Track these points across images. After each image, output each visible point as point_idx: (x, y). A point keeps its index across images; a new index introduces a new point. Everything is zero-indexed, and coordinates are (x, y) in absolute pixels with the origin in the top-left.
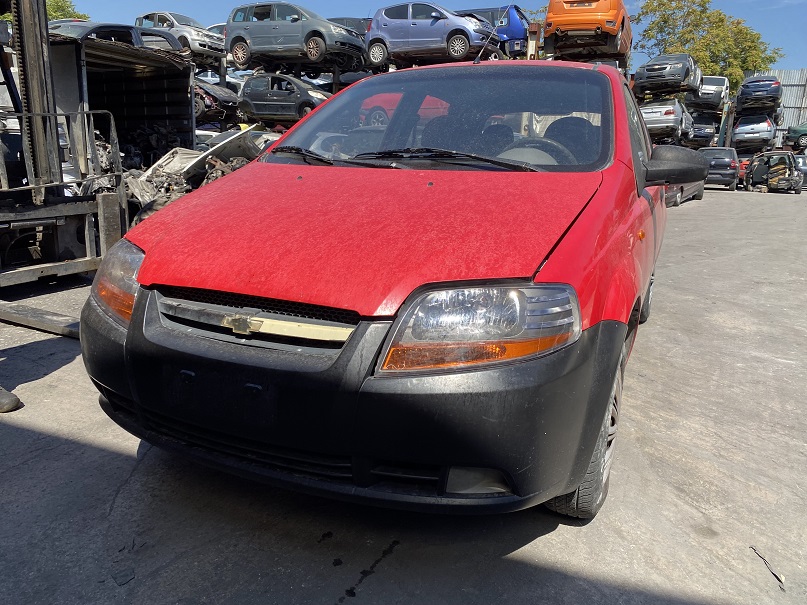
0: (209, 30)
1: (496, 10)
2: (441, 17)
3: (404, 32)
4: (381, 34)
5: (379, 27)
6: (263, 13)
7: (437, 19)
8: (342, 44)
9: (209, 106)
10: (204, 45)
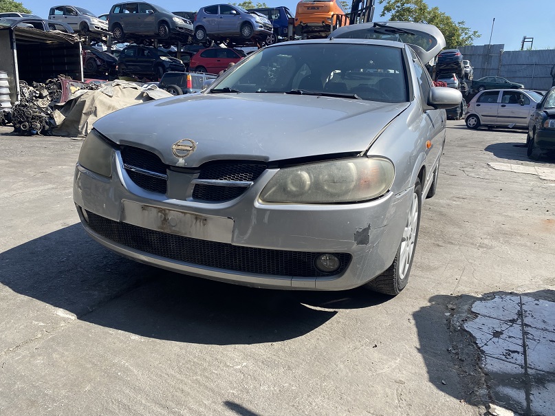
0: (99, 17)
1: (273, 9)
2: (236, 13)
4: (202, 23)
6: (133, 7)
8: (180, 28)
9: (100, 65)
10: (98, 28)
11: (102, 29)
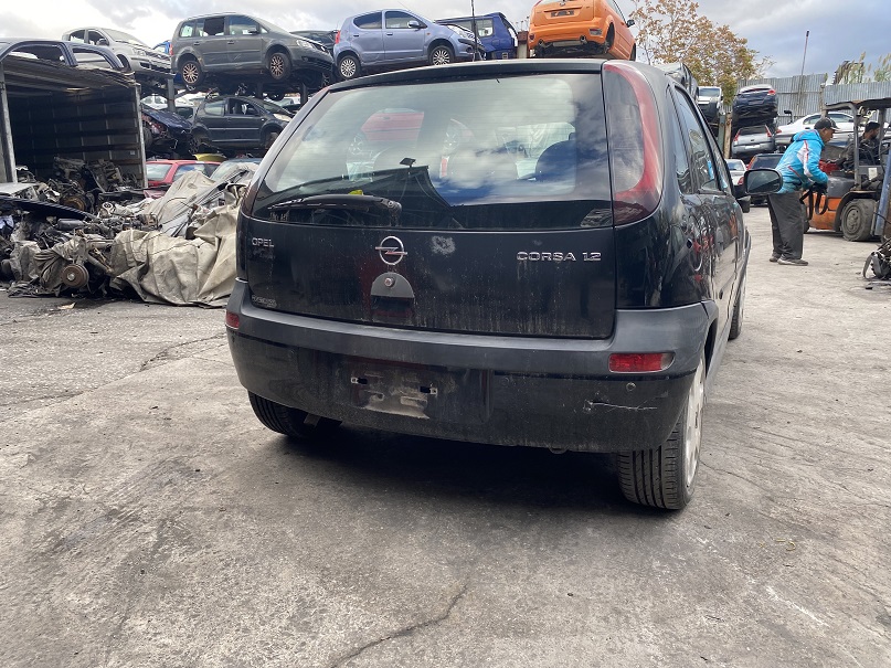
2: (420, 26)
3: (378, 44)
4: (352, 46)
5: (349, 38)
6: (215, 24)
8: (311, 59)
9: (157, 135)
10: (147, 66)
11: (154, 67)
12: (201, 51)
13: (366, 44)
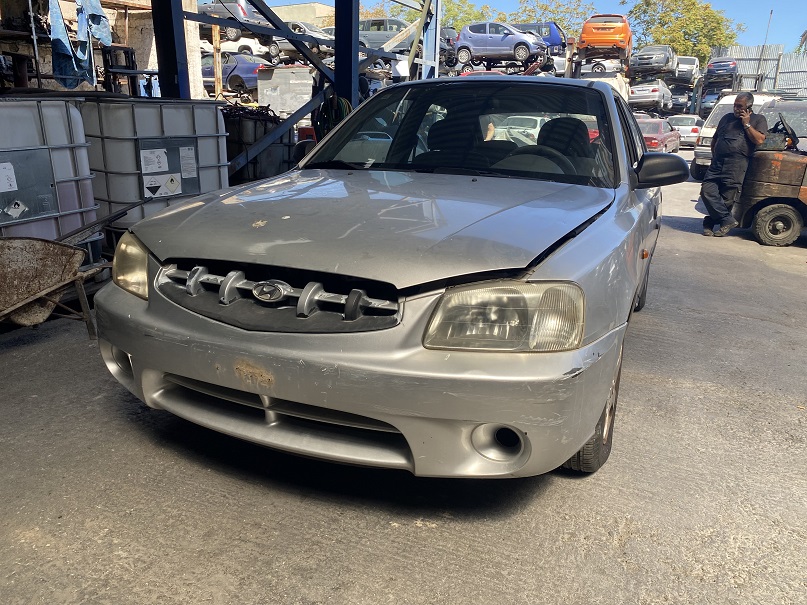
2: (511, 33)
3: (484, 43)
4: (467, 43)
5: (465, 38)
7: (507, 35)
12: (369, 40)
13: (476, 42)
